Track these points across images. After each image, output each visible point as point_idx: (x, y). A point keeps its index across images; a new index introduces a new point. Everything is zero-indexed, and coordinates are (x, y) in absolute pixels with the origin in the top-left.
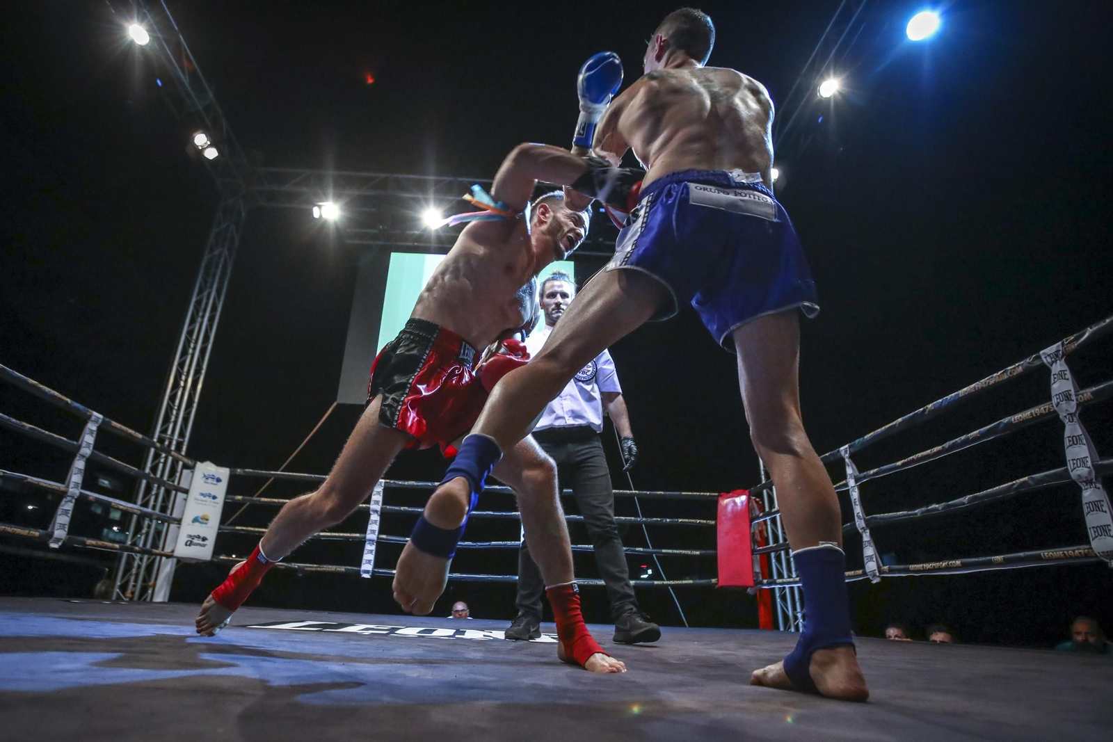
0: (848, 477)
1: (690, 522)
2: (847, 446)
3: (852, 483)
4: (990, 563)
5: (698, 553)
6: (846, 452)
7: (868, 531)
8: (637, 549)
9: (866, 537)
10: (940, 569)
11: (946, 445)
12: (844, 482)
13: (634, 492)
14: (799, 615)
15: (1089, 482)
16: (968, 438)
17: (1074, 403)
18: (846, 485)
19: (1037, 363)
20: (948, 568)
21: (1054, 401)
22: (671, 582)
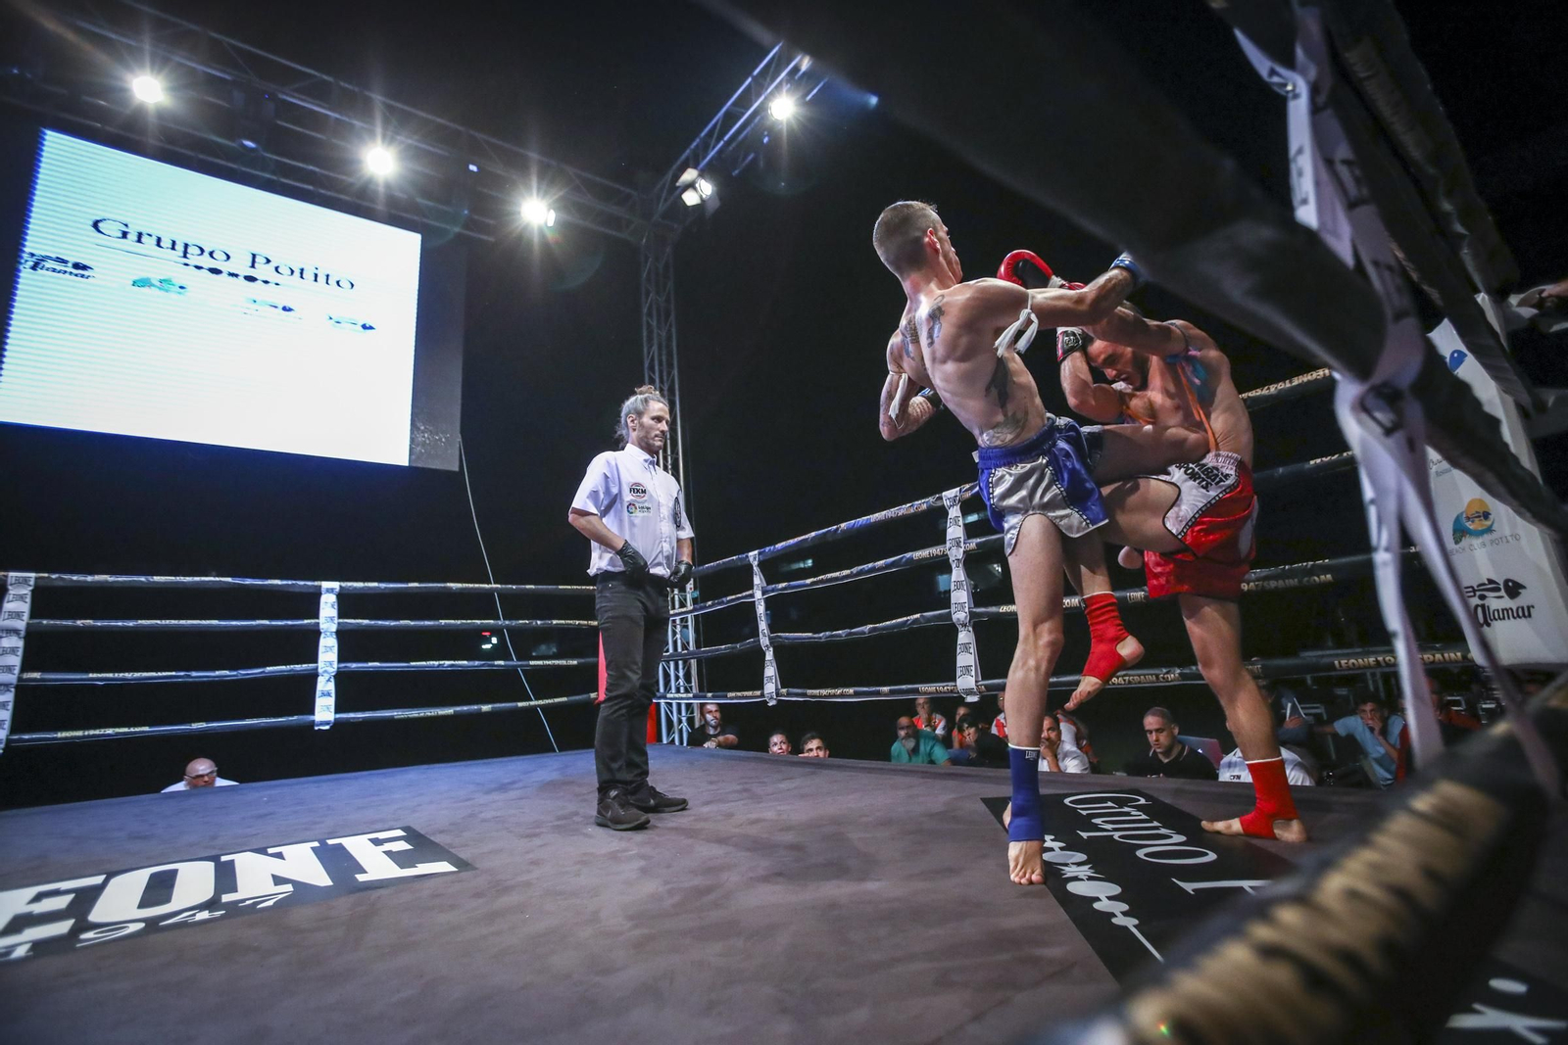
0: (755, 588)
1: (568, 624)
2: (756, 552)
3: (758, 595)
4: (878, 693)
5: (575, 662)
6: (755, 558)
7: (771, 649)
8: (496, 663)
9: (769, 655)
10: (835, 696)
11: (855, 570)
12: (750, 592)
13: (494, 586)
14: (684, 719)
15: (964, 625)
16: (874, 567)
17: (962, 550)
18: (752, 596)
19: (939, 504)
20: (842, 695)
21: (948, 545)
22: (541, 702)
